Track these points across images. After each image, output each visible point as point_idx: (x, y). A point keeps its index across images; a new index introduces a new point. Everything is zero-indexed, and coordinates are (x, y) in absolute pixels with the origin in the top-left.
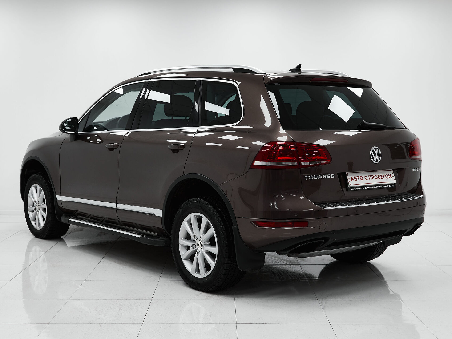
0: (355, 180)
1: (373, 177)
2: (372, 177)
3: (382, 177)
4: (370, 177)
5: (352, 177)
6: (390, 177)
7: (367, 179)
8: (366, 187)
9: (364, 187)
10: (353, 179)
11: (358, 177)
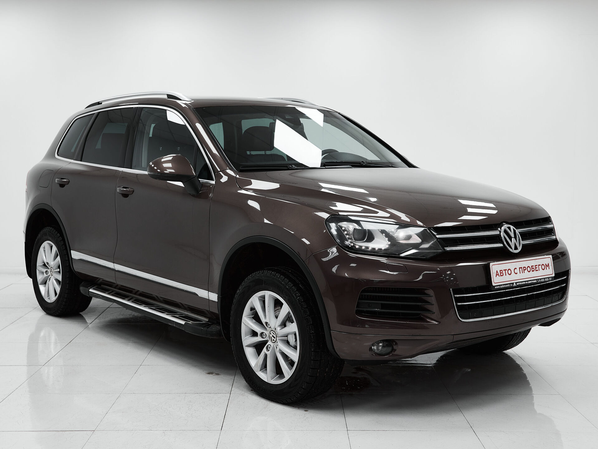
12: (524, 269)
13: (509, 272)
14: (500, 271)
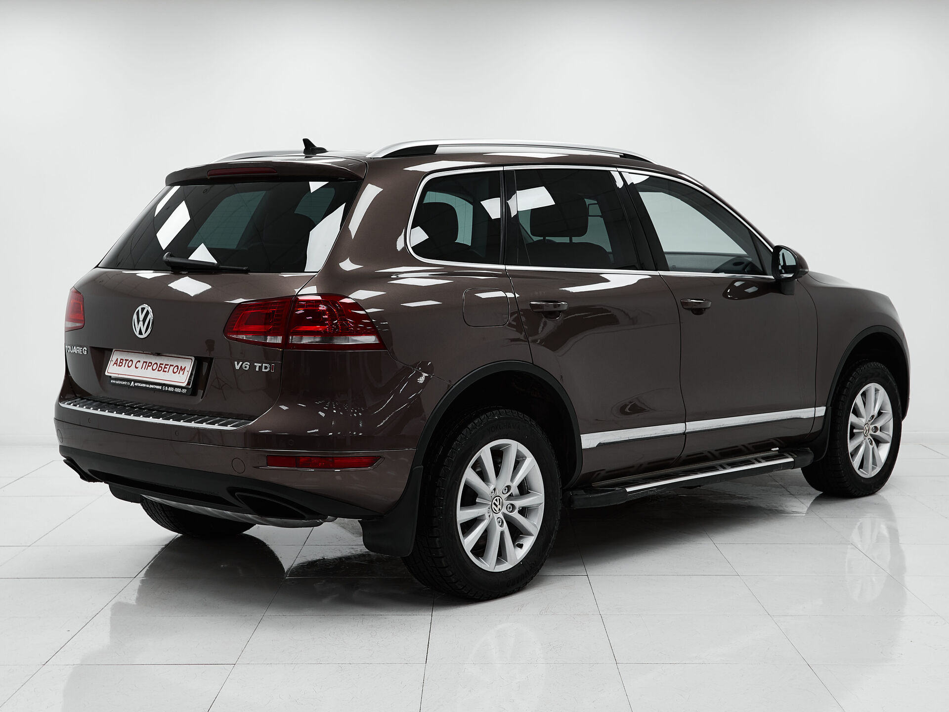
0: (119, 366)
1: (150, 366)
2: (148, 366)
3: (166, 368)
4: (145, 364)
5: (117, 360)
6: (181, 372)
7: (137, 368)
8: (133, 382)
9: (130, 381)
10: (117, 364)
11: (126, 360)
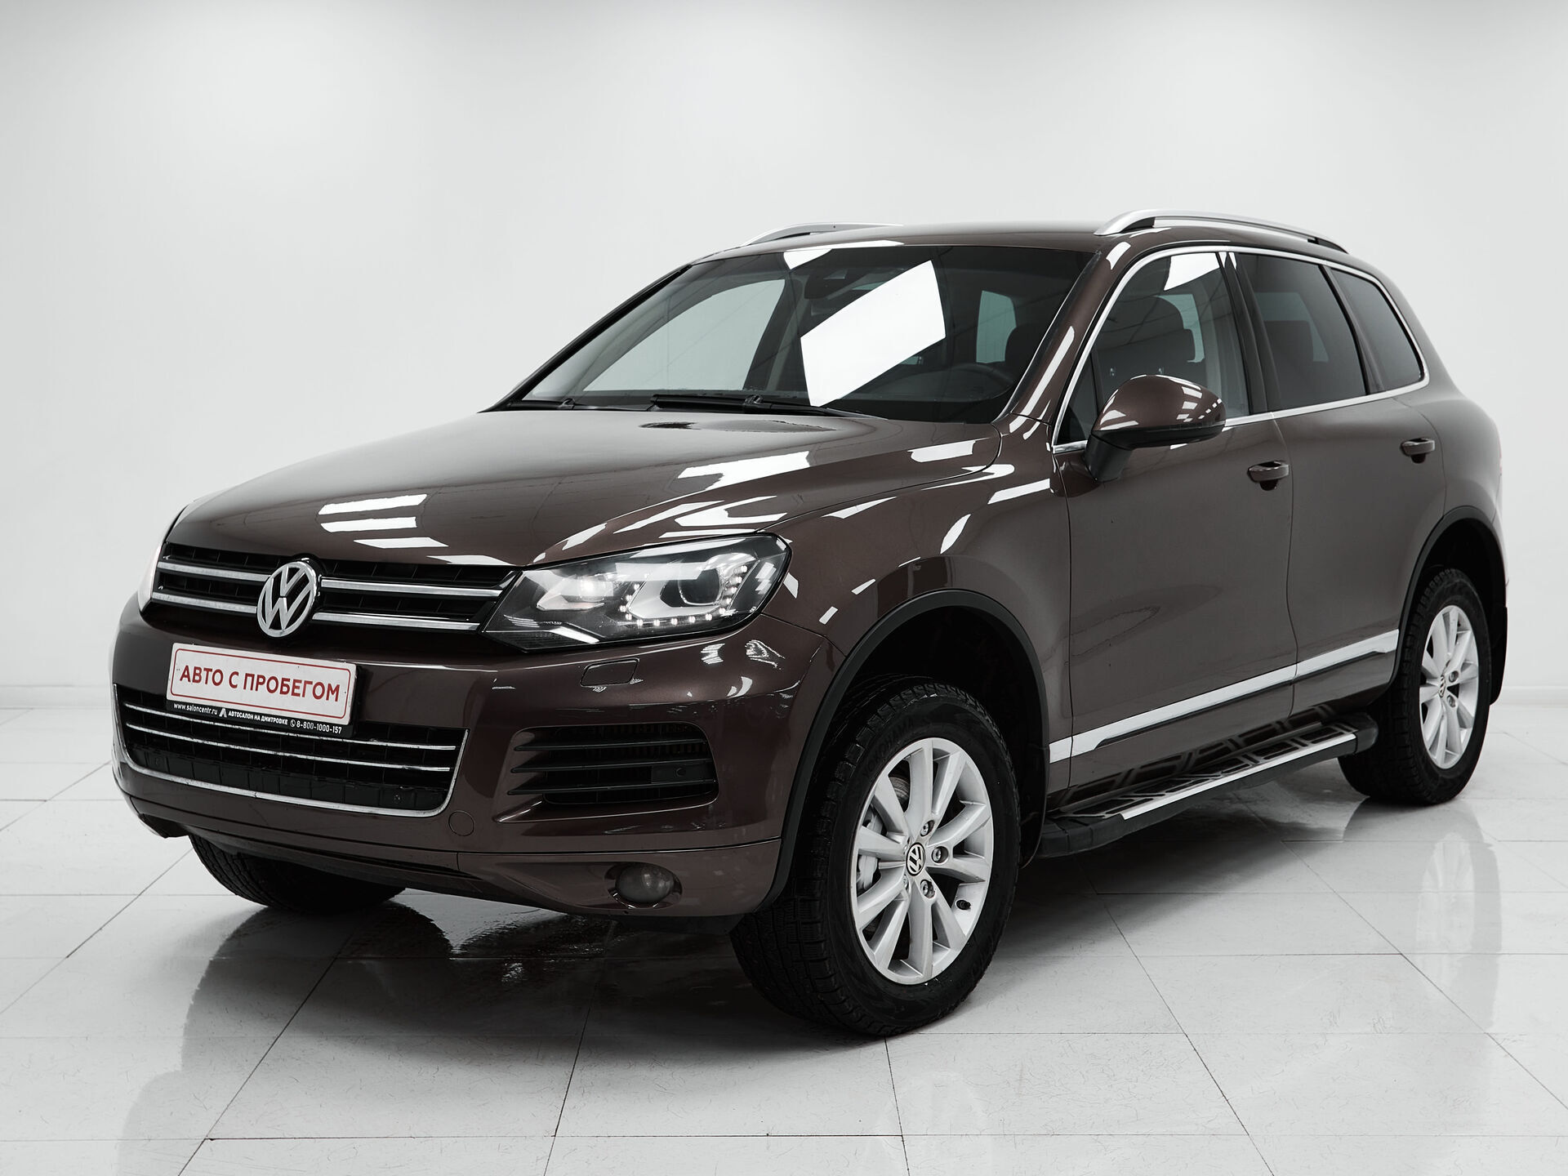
12: (260, 681)
13: (218, 678)
14: (196, 668)
